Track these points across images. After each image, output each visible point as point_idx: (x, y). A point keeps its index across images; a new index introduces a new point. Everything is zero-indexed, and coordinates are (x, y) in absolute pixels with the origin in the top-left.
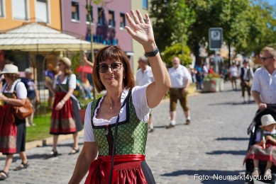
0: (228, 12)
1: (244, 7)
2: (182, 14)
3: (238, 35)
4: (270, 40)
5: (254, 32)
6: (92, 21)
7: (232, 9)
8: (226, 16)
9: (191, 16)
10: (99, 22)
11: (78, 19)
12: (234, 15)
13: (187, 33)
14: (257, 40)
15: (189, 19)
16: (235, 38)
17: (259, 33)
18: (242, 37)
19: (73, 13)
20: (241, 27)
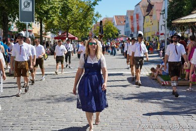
3: (51, 8)
5: (65, 10)
14: (69, 18)
16: (47, 12)
18: (56, 12)
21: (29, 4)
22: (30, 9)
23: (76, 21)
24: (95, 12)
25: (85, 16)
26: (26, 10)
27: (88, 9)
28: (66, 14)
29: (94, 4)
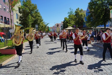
0: (39, 21)
5: (43, 26)
6: (3, 20)
10: (4, 21)
13: (31, 25)
15: (32, 22)
25: (45, 27)
29: (47, 25)
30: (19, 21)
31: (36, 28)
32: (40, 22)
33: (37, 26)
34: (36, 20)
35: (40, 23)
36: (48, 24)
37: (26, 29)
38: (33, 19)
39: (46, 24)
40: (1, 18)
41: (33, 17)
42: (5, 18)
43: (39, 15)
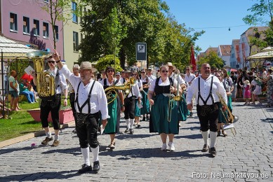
0: (151, 29)
1: (164, 26)
2: (116, 29)
4: (179, 54)
5: (169, 47)
6: (29, 31)
7: (155, 27)
8: (150, 32)
9: (123, 31)
11: (16, 29)
12: (155, 32)
13: (118, 46)
14: (171, 53)
15: (122, 34)
16: (154, 51)
17: (173, 47)
18: (161, 50)
19: (11, 24)
20: (161, 42)
21: (142, 47)
22: (143, 51)
23: (178, 55)
24: (195, 47)
26: (141, 51)
27: (189, 44)
28: (169, 51)
29: (195, 39)
30: (82, 30)
31: (141, 57)
32: (156, 29)
33: (141, 48)
34: (139, 27)
35: (154, 37)
36: (197, 35)
37: (101, 60)
38: (128, 20)
39: (192, 34)
40: (25, 23)
41: (127, 13)
42: (36, 22)
43: (150, 4)
